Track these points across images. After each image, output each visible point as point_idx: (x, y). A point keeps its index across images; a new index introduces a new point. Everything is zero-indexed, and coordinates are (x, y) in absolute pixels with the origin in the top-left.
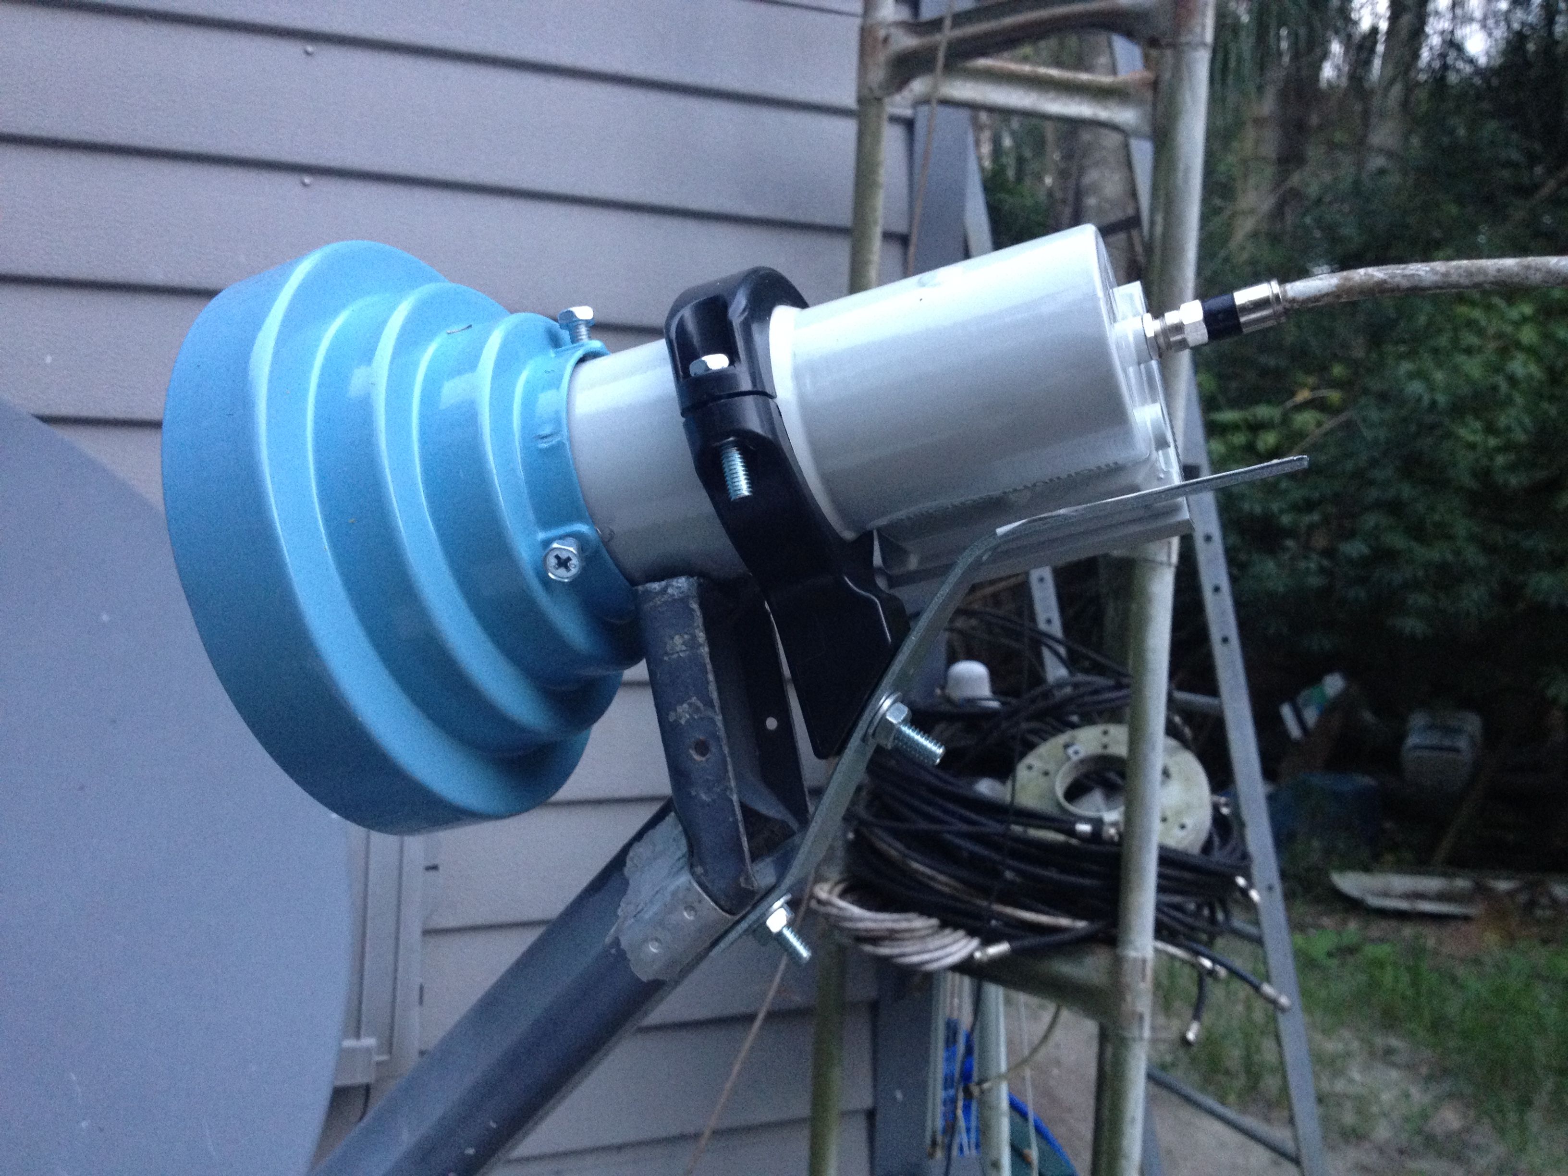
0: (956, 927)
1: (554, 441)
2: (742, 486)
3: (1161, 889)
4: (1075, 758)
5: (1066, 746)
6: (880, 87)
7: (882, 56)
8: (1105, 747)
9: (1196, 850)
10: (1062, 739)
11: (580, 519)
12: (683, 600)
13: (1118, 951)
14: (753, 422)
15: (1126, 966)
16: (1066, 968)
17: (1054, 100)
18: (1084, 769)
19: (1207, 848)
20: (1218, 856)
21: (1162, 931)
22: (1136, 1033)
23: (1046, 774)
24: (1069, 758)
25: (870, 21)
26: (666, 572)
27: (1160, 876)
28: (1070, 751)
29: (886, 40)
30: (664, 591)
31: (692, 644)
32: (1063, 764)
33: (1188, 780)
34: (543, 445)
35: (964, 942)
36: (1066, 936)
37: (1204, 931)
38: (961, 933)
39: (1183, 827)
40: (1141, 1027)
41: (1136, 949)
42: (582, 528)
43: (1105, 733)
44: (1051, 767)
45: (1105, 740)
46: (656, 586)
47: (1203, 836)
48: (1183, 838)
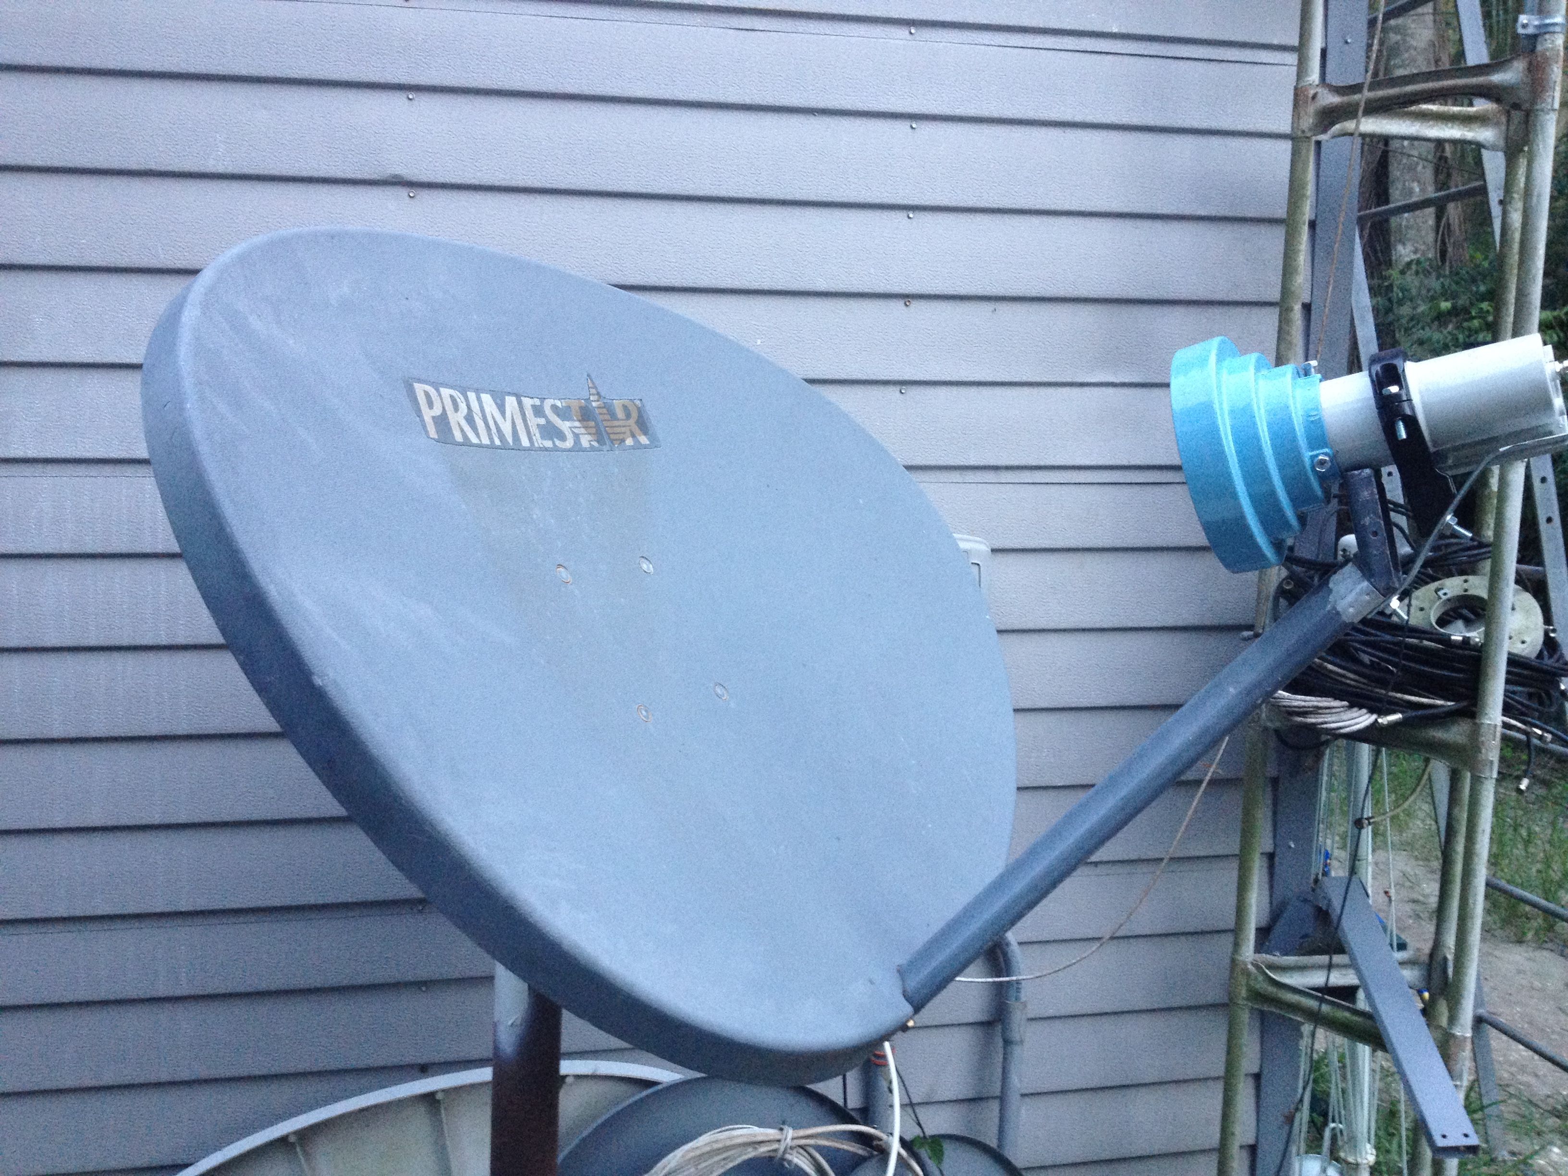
0: (1361, 707)
1: (1317, 417)
2: (1403, 435)
3: (1508, 682)
4: (1444, 598)
5: (1437, 590)
6: (1310, 130)
7: (1311, 109)
8: (1466, 590)
9: (1533, 656)
10: (1436, 584)
11: (1327, 447)
12: (1369, 477)
13: (1477, 721)
14: (1408, 412)
15: (1483, 730)
16: (1438, 734)
17: (1432, 127)
18: (1448, 607)
19: (1540, 656)
20: (1549, 662)
21: (1507, 709)
22: (1488, 774)
23: (1422, 609)
24: (1440, 598)
25: (1302, 84)
26: (1360, 467)
27: (1508, 672)
28: (1441, 593)
29: (1314, 97)
30: (1360, 474)
31: (1372, 494)
32: (1435, 602)
33: (1527, 612)
34: (1312, 419)
35: (1367, 716)
36: (1441, 710)
37: (1537, 710)
38: (1364, 711)
39: (1523, 642)
40: (1491, 770)
41: (1490, 719)
42: (1326, 450)
43: (1466, 581)
44: (1425, 605)
45: (1466, 585)
46: (1356, 472)
47: (1539, 648)
48: (1523, 650)
